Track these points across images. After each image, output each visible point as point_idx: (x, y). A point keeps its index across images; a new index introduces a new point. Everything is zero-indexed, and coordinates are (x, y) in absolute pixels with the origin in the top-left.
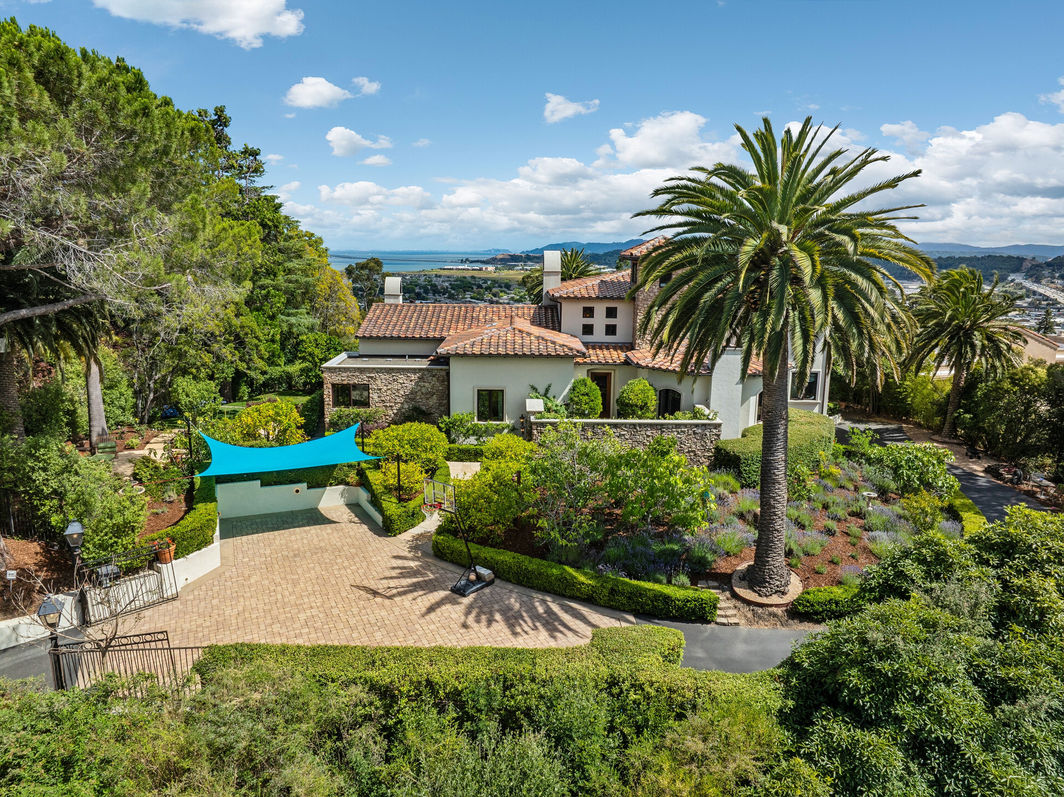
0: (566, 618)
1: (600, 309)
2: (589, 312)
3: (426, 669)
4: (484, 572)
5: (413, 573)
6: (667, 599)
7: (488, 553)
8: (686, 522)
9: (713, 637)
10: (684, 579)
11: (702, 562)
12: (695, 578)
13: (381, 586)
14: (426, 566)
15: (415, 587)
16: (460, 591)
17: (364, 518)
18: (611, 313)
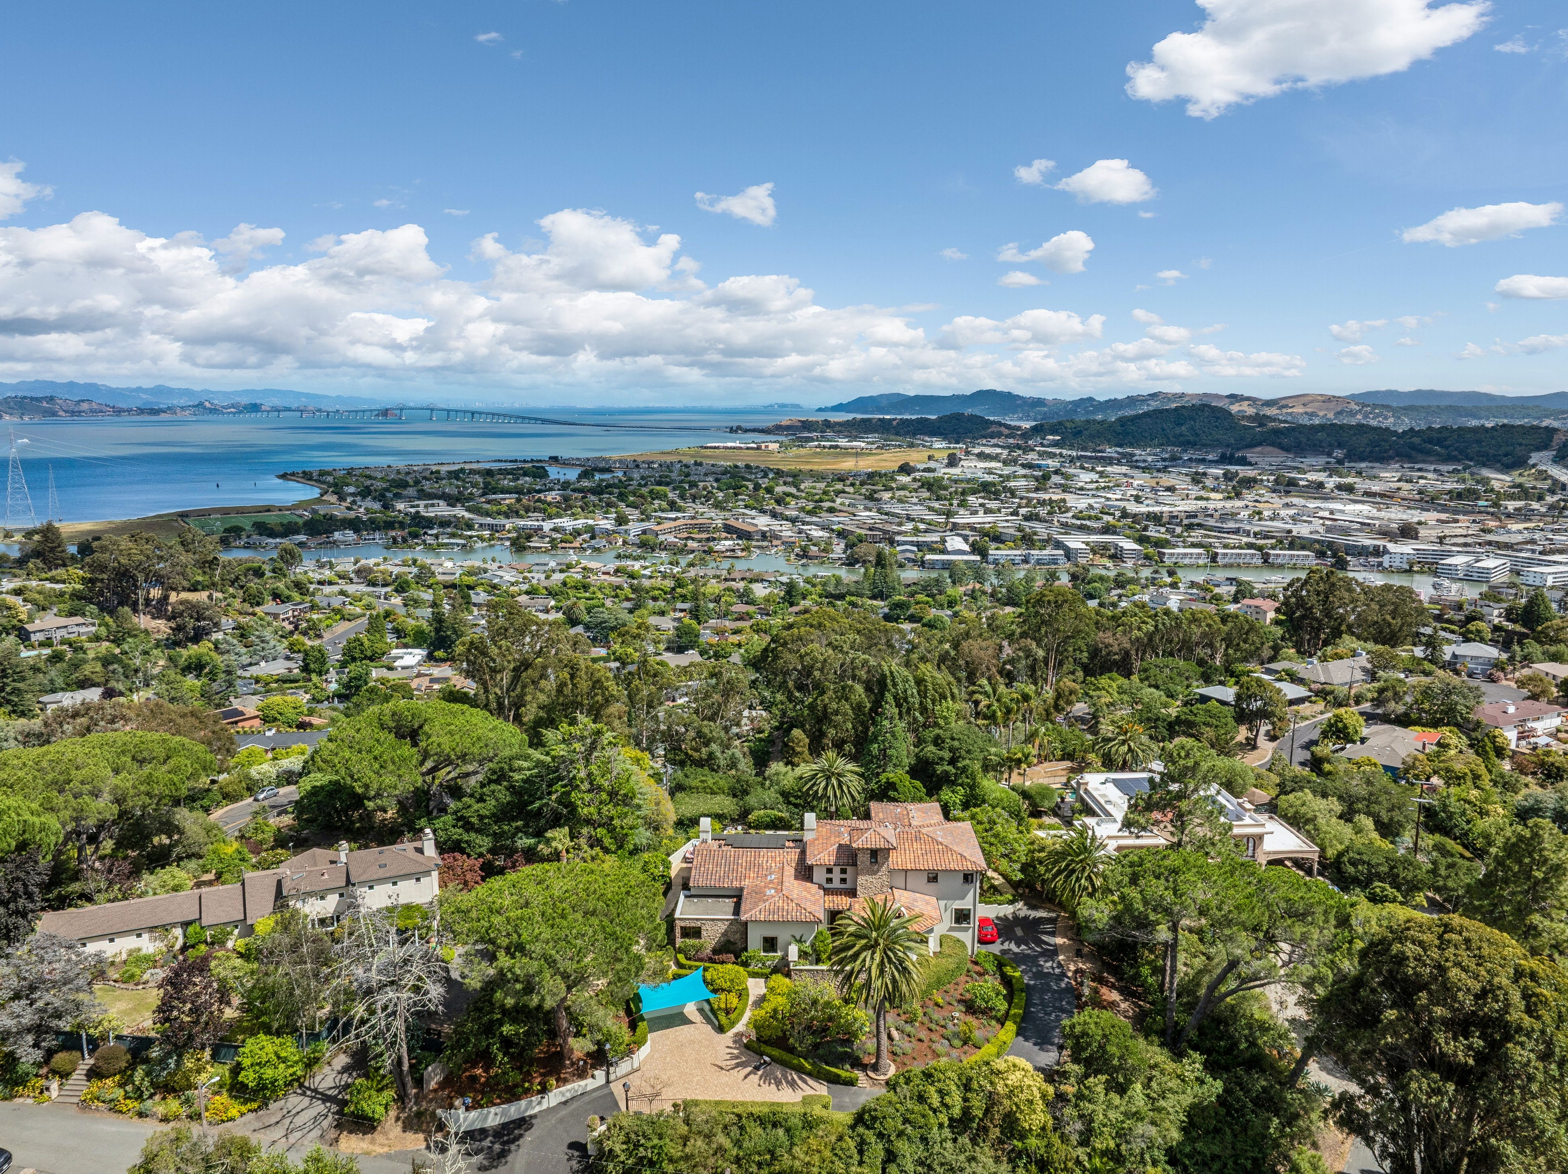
0: (799, 1082)
1: (837, 869)
2: (830, 871)
3: (750, 1109)
4: (767, 1059)
5: (737, 1058)
6: (839, 1076)
7: (768, 1049)
8: (856, 1037)
9: (855, 1093)
10: (848, 1067)
11: (858, 1058)
12: (853, 1066)
13: (723, 1064)
14: (741, 1053)
15: (738, 1065)
16: (757, 1068)
17: (709, 1021)
18: (843, 871)
